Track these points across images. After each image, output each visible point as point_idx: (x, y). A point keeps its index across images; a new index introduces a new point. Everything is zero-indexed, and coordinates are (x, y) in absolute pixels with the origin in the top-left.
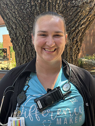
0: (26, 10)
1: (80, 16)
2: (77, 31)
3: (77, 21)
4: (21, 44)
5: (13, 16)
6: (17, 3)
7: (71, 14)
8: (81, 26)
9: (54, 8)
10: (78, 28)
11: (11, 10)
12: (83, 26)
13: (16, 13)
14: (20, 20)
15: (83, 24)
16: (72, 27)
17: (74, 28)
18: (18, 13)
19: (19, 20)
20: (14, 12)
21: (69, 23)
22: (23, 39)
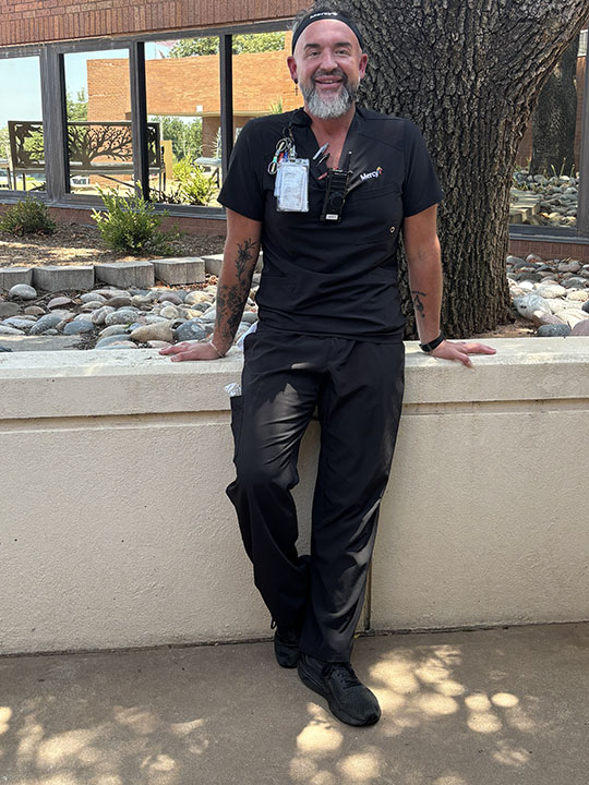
0: (409, 24)
1: (538, 44)
2: (527, 80)
3: (530, 55)
4: (387, 110)
5: (373, 39)
6: (388, 8)
7: (516, 37)
8: (537, 70)
9: (477, 23)
10: (529, 75)
11: (371, 23)
12: (542, 69)
13: (384, 32)
14: (392, 49)
15: (541, 64)
16: (517, 72)
17: (521, 74)
18: (388, 31)
19: (389, 49)
20: (377, 29)
21: (510, 60)
22: (393, 97)
